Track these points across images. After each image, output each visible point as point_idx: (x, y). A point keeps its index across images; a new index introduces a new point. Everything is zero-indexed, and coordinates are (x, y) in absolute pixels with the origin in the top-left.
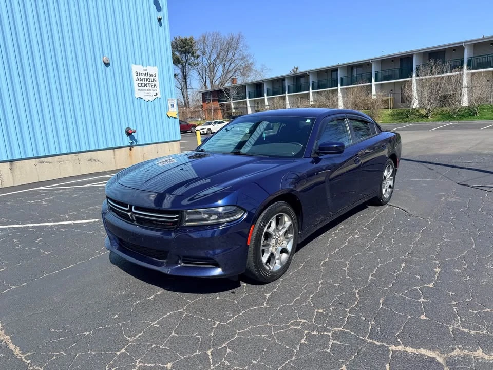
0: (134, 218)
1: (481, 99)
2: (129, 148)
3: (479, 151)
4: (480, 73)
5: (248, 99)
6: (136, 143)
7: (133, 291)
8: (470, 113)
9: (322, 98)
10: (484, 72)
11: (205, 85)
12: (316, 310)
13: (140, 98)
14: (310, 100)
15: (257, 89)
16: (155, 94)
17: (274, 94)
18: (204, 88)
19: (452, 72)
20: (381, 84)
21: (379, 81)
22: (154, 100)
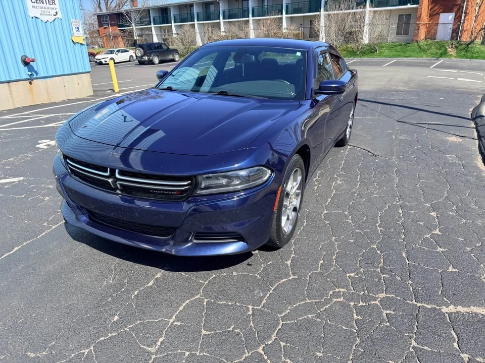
0: (119, 186)
1: (381, 36)
2: (28, 81)
3: (394, 87)
4: (382, 11)
5: (153, 26)
6: (37, 74)
7: (123, 278)
8: (371, 50)
9: (235, 29)
10: (385, 10)
11: (99, 7)
12: (348, 275)
13: (36, 17)
14: (222, 30)
15: (162, 14)
16: (55, 14)
17: (183, 20)
18: (98, 10)
19: (357, 9)
20: (291, 17)
21: (289, 14)
22: (54, 21)
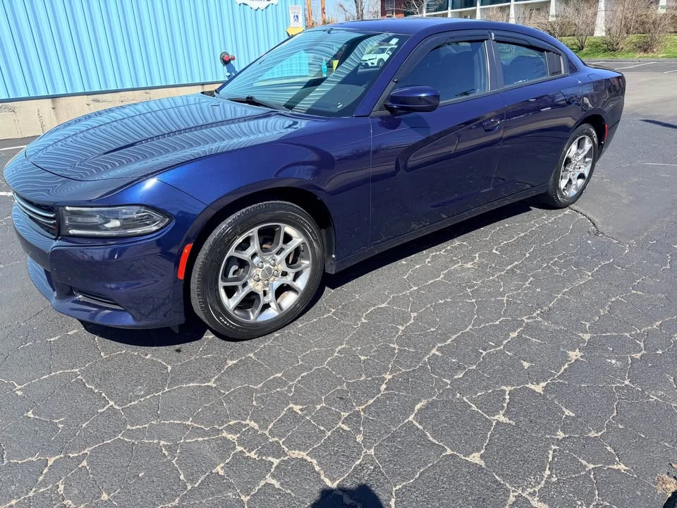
5: (450, 11)
12: (291, 405)
13: (244, 4)
14: (551, 14)
22: (266, 8)
